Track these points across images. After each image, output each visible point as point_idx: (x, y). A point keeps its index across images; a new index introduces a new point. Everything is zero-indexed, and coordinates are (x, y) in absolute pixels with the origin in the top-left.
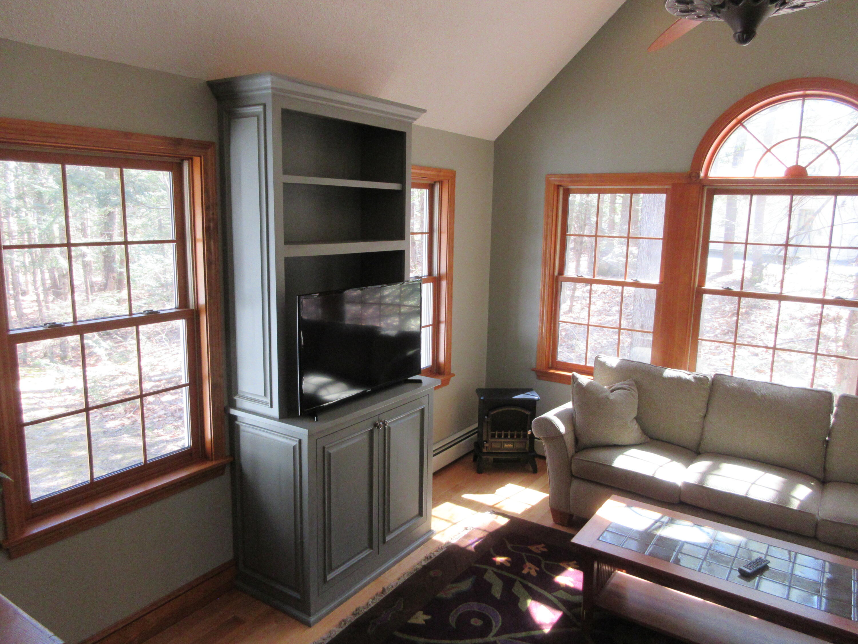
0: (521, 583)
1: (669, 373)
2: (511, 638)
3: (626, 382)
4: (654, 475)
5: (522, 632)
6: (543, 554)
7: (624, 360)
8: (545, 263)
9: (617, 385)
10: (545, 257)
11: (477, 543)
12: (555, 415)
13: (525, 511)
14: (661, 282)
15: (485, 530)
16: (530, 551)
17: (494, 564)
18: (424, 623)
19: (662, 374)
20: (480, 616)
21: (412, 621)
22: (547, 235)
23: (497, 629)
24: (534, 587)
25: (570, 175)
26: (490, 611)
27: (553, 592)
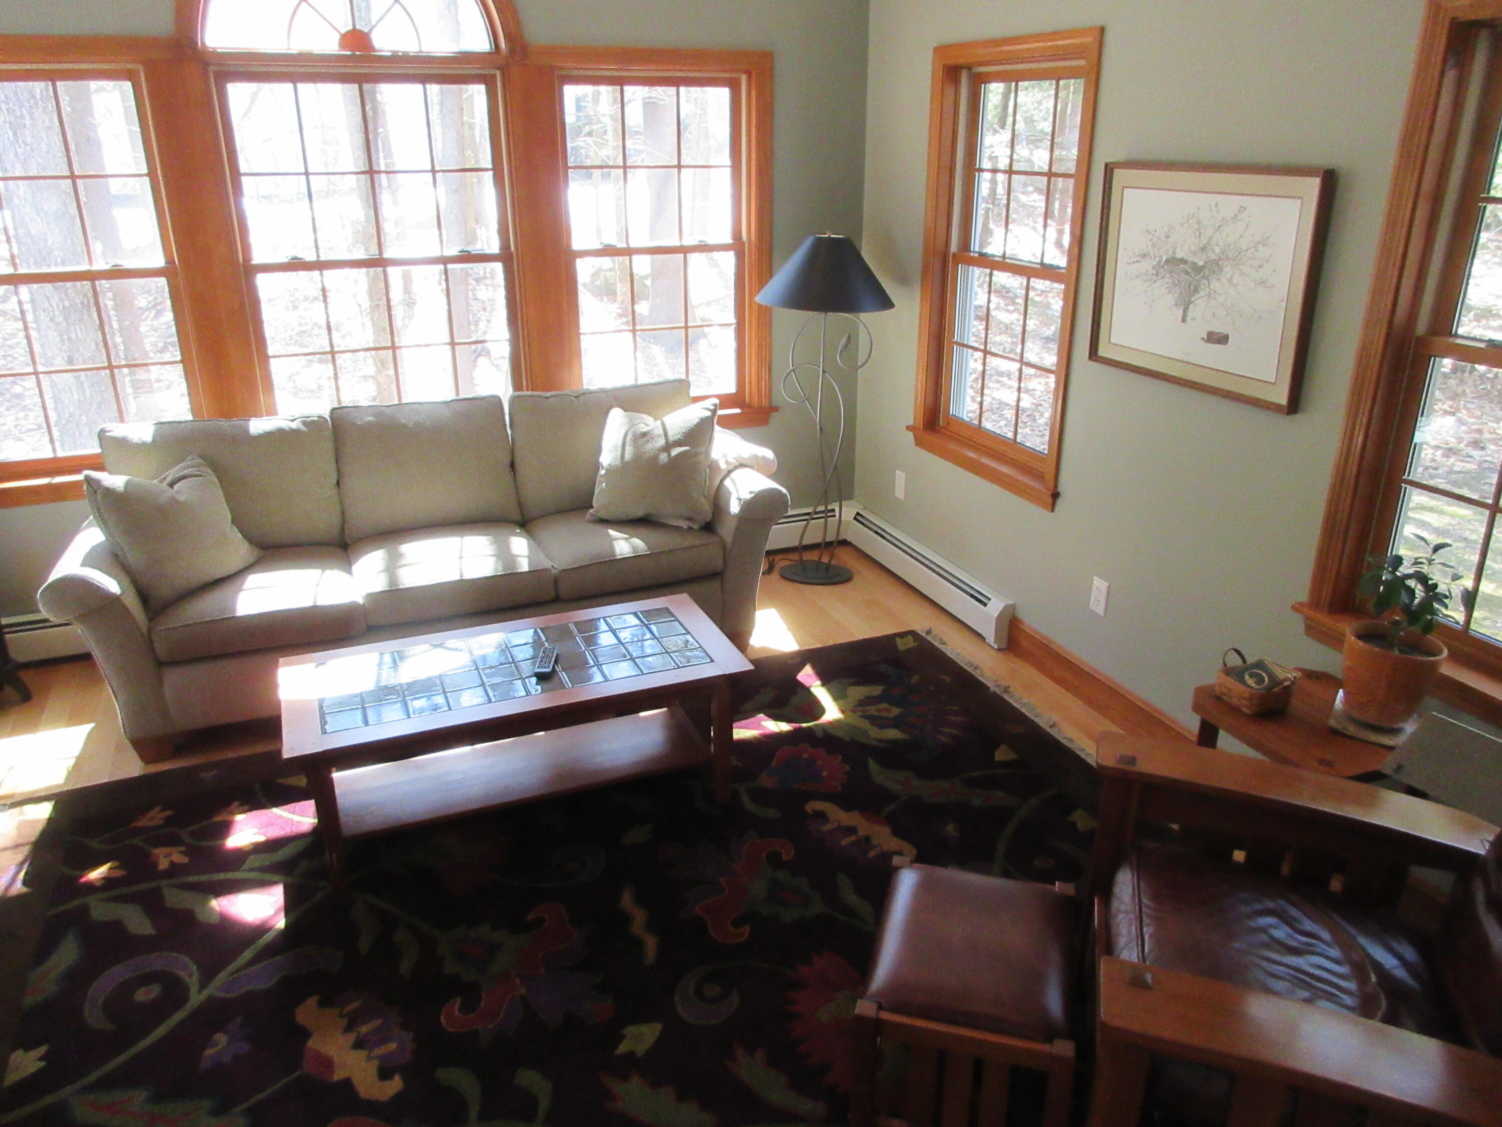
0: (175, 886)
1: (258, 426)
2: (232, 974)
3: (188, 463)
4: (315, 602)
5: (243, 952)
6: (169, 821)
9: (172, 473)
11: (22, 874)
12: (80, 562)
13: (69, 773)
15: (17, 846)
16: (143, 830)
17: (91, 888)
18: (43, 1064)
20: (146, 979)
21: (12, 1077)
23: (196, 977)
24: (204, 878)
26: (157, 961)
27: (241, 866)
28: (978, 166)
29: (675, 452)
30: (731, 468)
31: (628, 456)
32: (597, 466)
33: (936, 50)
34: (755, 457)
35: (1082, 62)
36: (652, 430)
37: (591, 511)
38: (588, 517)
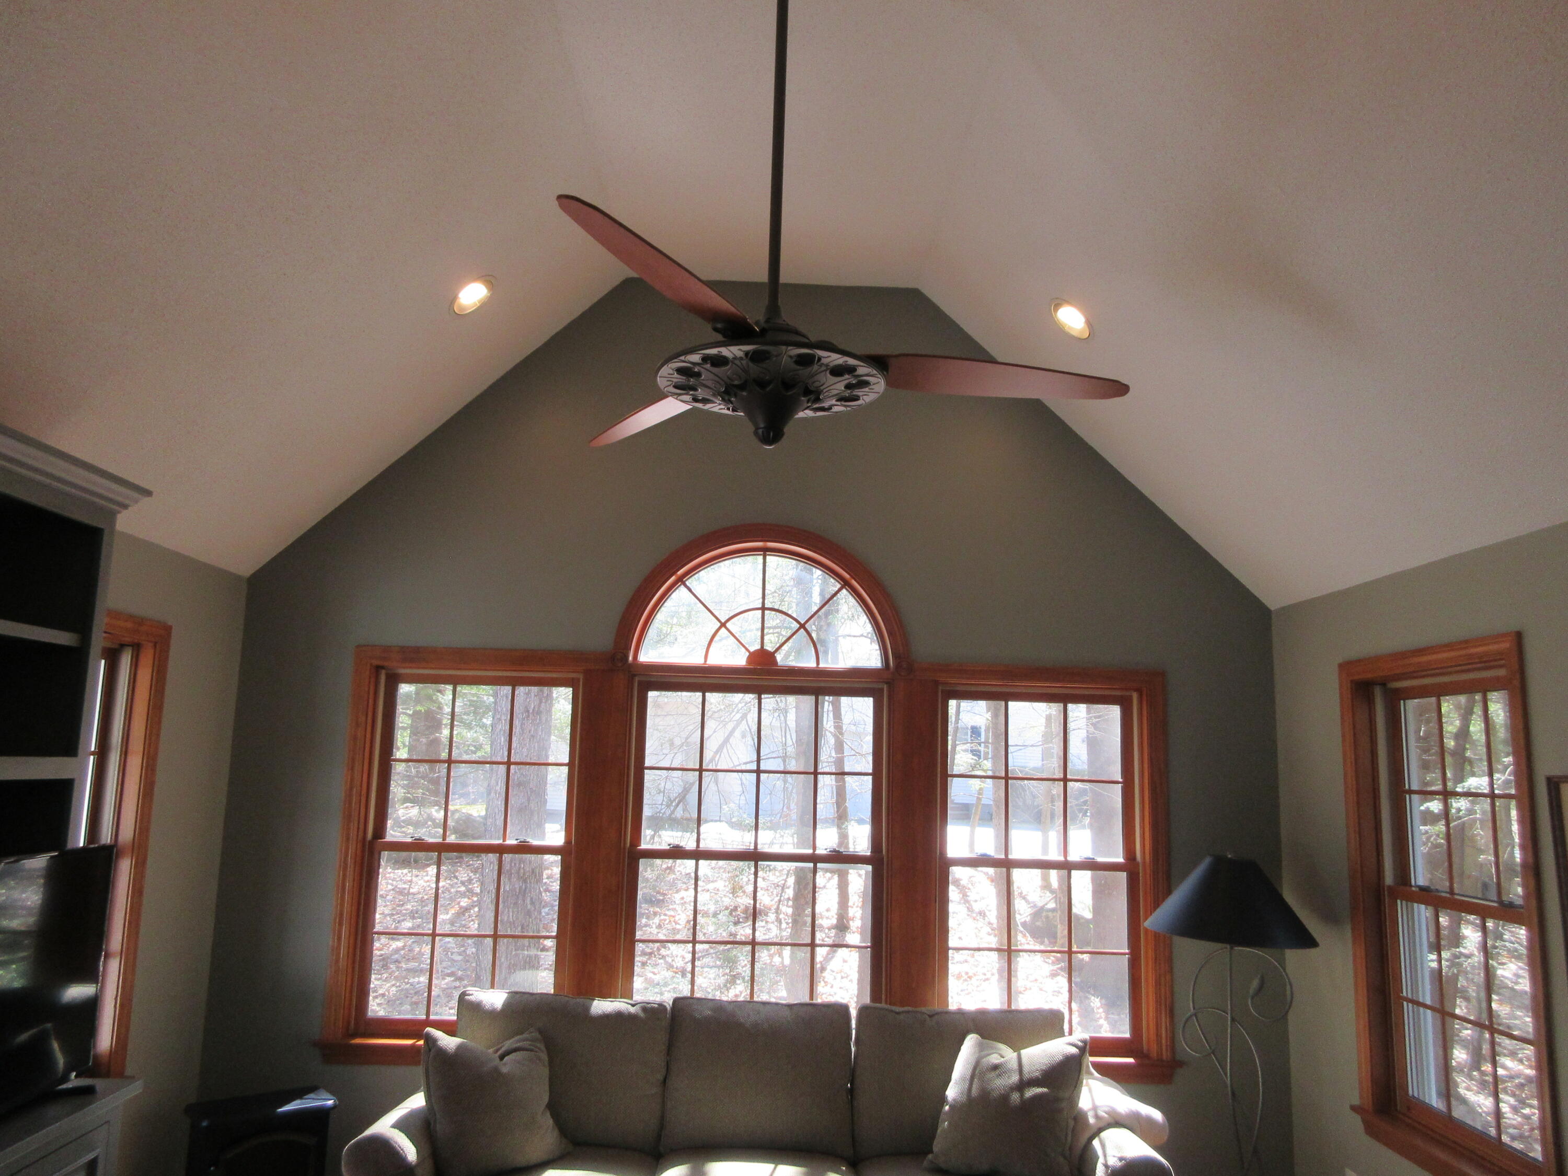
1: (601, 1006)
3: (525, 1035)
7: (516, 993)
8: (350, 816)
9: (508, 1044)
10: (350, 803)
12: (395, 1126)
14: (568, 841)
19: (587, 1009)
22: (353, 760)
25: (402, 647)
28: (1407, 787)
29: (1030, 1092)
30: (1101, 1125)
31: (975, 1092)
32: (943, 1100)
33: (1342, 666)
34: (1136, 1116)
35: (1502, 672)
36: (1006, 1062)
37: (930, 1156)
38: (925, 1163)
